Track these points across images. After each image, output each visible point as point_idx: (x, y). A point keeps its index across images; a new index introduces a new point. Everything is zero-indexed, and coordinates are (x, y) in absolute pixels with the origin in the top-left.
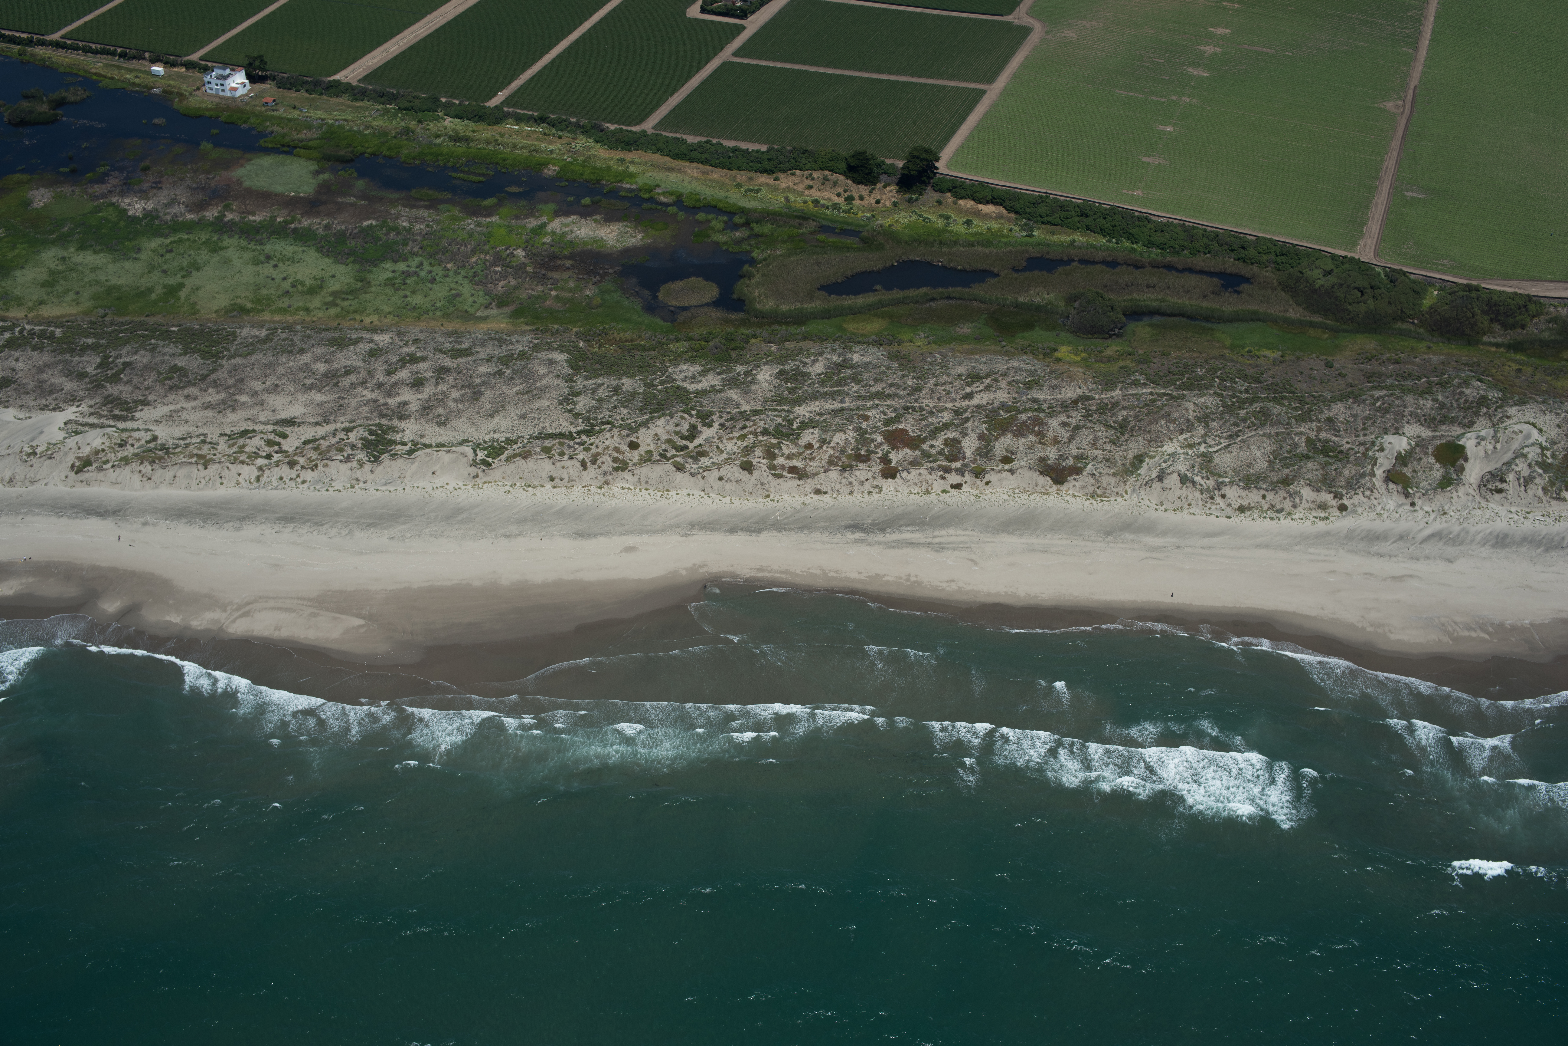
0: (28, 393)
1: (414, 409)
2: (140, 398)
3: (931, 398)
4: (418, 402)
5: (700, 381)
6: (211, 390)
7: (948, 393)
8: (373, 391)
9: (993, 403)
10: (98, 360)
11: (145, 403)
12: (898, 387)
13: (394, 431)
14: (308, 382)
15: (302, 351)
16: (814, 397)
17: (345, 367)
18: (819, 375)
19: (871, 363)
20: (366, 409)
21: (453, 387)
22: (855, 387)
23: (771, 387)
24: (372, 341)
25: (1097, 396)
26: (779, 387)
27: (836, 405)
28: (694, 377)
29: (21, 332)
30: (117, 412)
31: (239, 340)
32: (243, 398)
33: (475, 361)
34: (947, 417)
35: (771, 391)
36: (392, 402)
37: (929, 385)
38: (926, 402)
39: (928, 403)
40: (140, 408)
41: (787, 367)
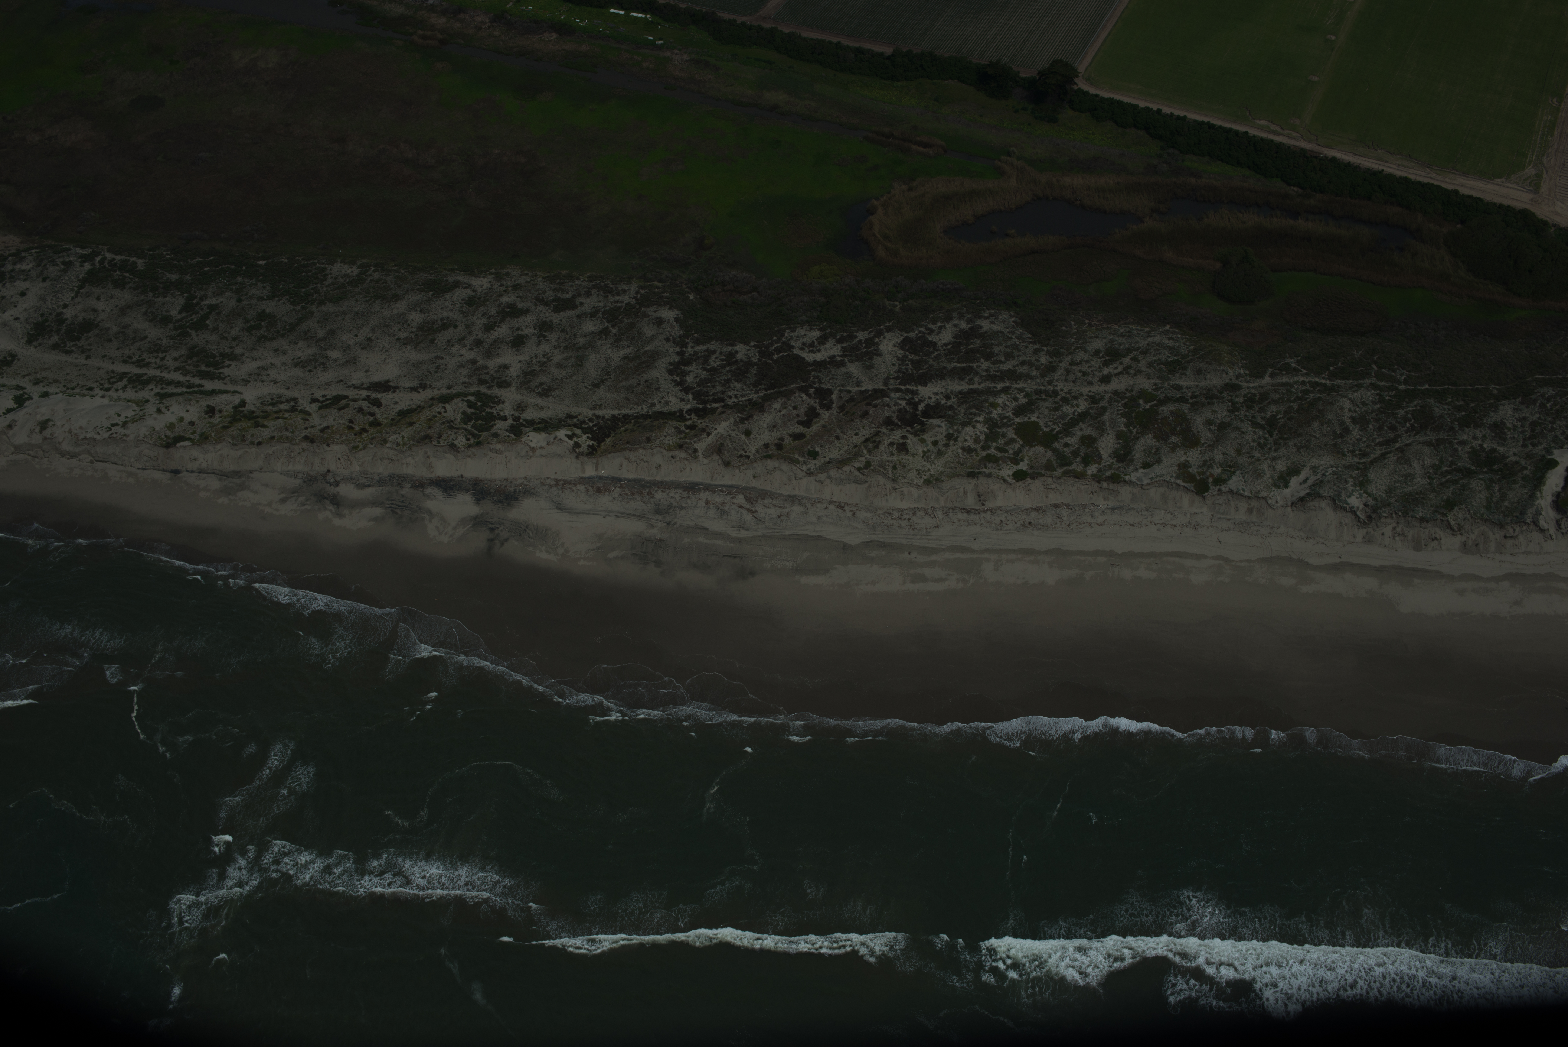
0: (110, 340)
1: (515, 374)
2: (228, 351)
3: (1066, 380)
4: (519, 365)
5: (819, 351)
6: (301, 344)
7: (1085, 374)
8: (471, 349)
9: (1132, 391)
10: (182, 301)
11: (233, 357)
12: (1030, 364)
13: (494, 403)
14: (403, 335)
15: (396, 298)
16: (941, 375)
17: (442, 320)
18: (946, 345)
19: (1001, 332)
20: (464, 372)
21: (556, 347)
22: (985, 365)
23: (894, 360)
24: (469, 286)
25: (1245, 385)
26: (902, 360)
27: (964, 387)
28: (812, 345)
29: (101, 262)
30: (203, 368)
31: (329, 281)
32: (334, 354)
33: (579, 316)
34: (1083, 405)
35: (894, 365)
36: (493, 364)
37: (1063, 364)
38: (1060, 386)
39: (1063, 387)
40: (228, 363)
41: (912, 335)
